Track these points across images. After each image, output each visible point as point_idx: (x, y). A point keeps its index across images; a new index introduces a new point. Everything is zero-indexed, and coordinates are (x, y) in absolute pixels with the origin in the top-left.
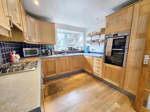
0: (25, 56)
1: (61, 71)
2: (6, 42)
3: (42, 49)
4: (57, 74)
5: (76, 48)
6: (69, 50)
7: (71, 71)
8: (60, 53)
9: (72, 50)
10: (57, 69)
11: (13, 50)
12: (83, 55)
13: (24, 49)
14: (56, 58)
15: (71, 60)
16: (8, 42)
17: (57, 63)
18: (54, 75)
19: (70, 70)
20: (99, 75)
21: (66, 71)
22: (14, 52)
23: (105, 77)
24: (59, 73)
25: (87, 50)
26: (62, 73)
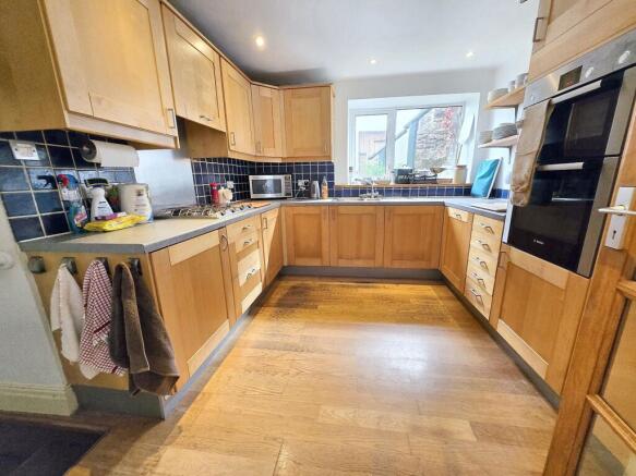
0: (253, 196)
1: (340, 257)
2: (209, 160)
3: (299, 178)
4: (326, 263)
5: (430, 174)
6: (397, 182)
7: (378, 263)
8: (355, 192)
9: (408, 182)
10: (325, 245)
11: (227, 180)
12: (443, 204)
13: (251, 178)
14: (323, 208)
15: (382, 220)
16: (215, 160)
17: (325, 224)
18: (316, 263)
19: (373, 258)
20: (481, 304)
21: (358, 258)
22: (231, 184)
23: (500, 317)
24: (330, 259)
25: (488, 179)
26: (343, 263)
